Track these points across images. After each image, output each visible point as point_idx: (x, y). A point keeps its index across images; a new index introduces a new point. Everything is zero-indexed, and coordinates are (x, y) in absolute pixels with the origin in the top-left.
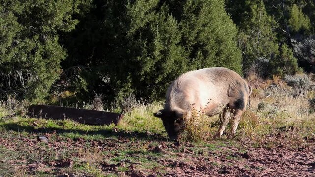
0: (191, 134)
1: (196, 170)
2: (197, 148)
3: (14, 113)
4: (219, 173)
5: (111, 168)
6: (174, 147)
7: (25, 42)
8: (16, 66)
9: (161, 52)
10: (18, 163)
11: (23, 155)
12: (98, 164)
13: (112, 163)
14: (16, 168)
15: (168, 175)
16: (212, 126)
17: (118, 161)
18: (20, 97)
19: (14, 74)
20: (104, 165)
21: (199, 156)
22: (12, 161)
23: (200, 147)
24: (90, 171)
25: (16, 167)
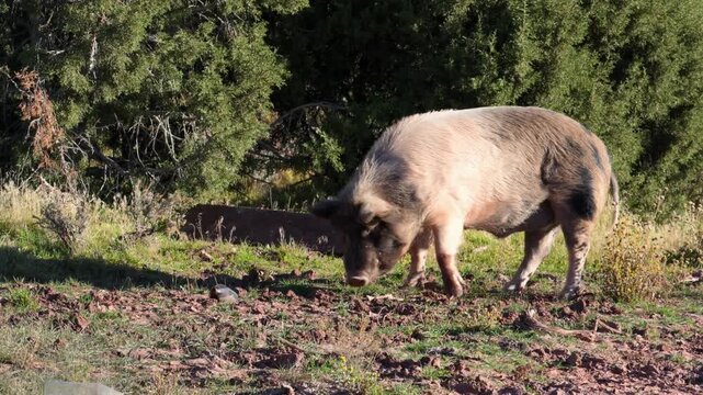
0: (615, 281)
1: (628, 374)
2: (629, 318)
3: (150, 227)
4: (687, 381)
5: (403, 370)
6: (570, 316)
7: (178, 40)
8: (156, 103)
9: (536, 66)
10: (158, 357)
11: (173, 337)
12: (369, 360)
13: (405, 356)
14: (156, 369)
15: (552, 389)
16: (670, 262)
17: (422, 350)
18: (166, 185)
19: (148, 124)
20: (386, 362)
21: (634, 337)
22: (144, 352)
23: (638, 314)
24: (348, 378)
25: (154, 368)
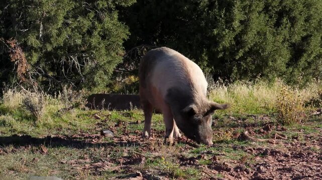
0: (282, 116)
1: (292, 157)
2: (290, 132)
3: (72, 106)
4: (318, 159)
5: (190, 162)
6: (263, 133)
7: (79, 21)
8: (70, 49)
9: (241, 22)
10: (80, 163)
11: (86, 154)
12: (175, 158)
13: (191, 156)
14: (79, 168)
15: (258, 166)
16: (306, 106)
17: (198, 153)
18: (78, 86)
19: (68, 60)
20: (182, 158)
21: (293, 141)
22: (73, 161)
23: (294, 130)
24: (166, 167)
25: (78, 168)
